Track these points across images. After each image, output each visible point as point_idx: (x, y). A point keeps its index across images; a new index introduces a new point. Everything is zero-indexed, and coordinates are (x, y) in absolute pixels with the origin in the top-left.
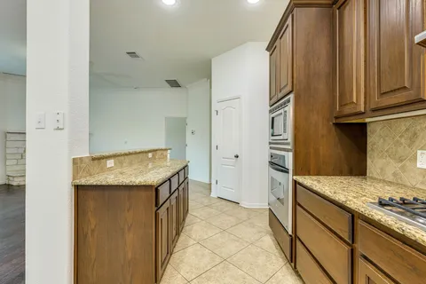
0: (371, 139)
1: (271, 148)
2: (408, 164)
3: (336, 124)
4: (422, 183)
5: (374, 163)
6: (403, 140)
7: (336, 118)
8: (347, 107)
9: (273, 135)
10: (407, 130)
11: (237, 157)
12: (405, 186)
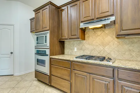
0: (65, 45)
1: (35, 48)
2: (73, 50)
3: (59, 41)
4: (75, 54)
5: (66, 51)
6: (72, 45)
7: (60, 39)
8: (64, 37)
9: (37, 44)
10: (73, 43)
11: (12, 53)
12: (73, 55)
